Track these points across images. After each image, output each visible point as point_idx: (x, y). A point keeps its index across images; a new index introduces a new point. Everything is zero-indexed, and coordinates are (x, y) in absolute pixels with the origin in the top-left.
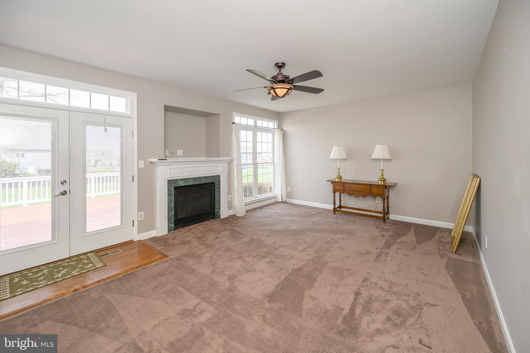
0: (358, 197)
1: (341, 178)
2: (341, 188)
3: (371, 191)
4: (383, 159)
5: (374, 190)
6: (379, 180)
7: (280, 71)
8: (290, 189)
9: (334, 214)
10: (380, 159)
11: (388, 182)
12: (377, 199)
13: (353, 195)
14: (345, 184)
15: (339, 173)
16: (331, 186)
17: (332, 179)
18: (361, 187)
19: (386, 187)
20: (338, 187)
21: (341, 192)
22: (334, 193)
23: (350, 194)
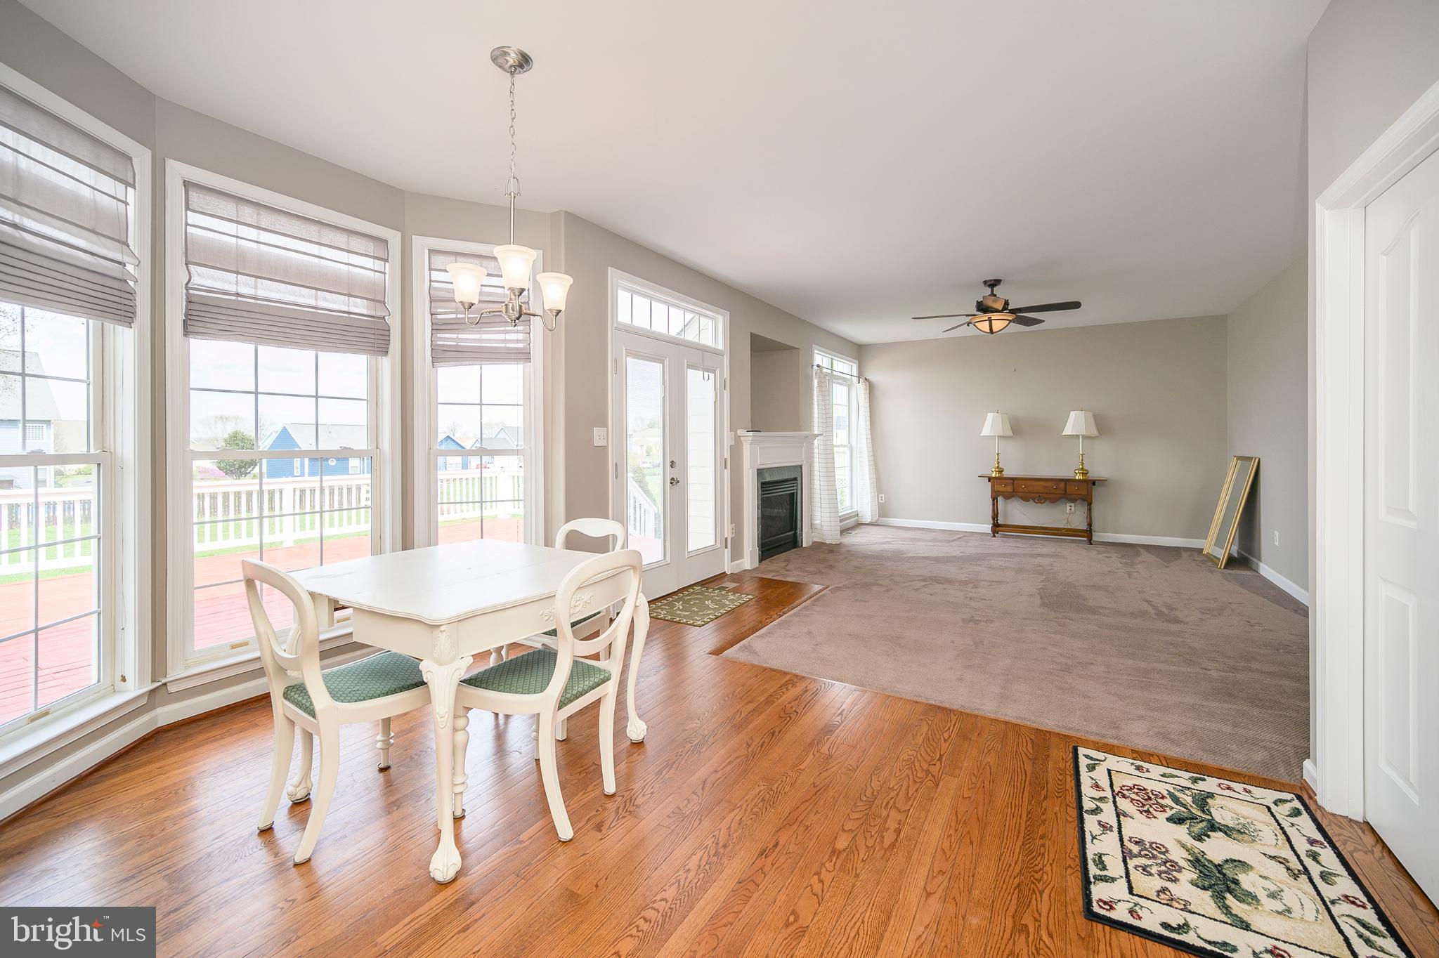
0: (1042, 503)
1: (1001, 471)
2: (1009, 489)
3: (1066, 492)
4: (1083, 436)
5: (1072, 489)
6: (1077, 472)
8: (883, 498)
9: (994, 536)
10: (1077, 436)
11: (1091, 476)
12: (1068, 508)
13: (1031, 501)
14: (1015, 482)
15: (998, 463)
16: (987, 488)
17: (988, 473)
18: (1048, 484)
19: (1094, 483)
20: (1001, 488)
21: (1008, 496)
22: (994, 499)
23: (1026, 499)
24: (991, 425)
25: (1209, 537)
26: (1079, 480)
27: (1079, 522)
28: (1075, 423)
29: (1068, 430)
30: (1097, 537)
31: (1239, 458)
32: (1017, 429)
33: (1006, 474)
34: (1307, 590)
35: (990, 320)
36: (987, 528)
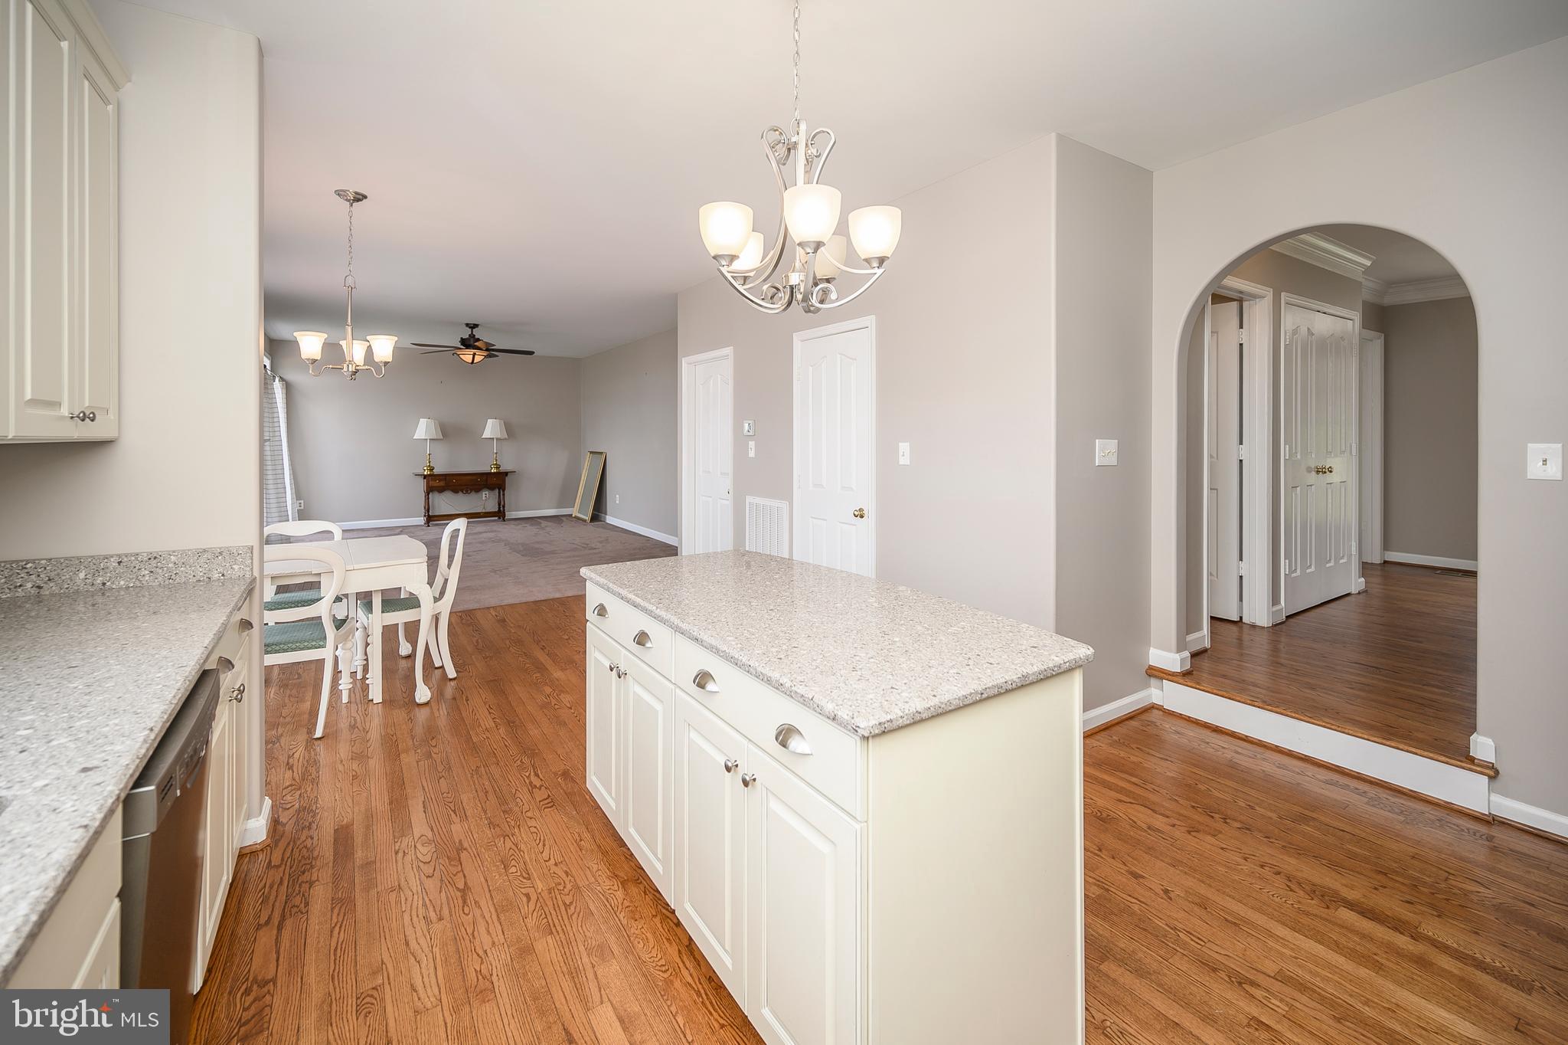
0: (469, 493)
1: (432, 469)
2: (442, 484)
3: (484, 482)
4: (497, 439)
5: (488, 480)
6: (493, 467)
7: (472, 332)
8: (302, 505)
9: (429, 526)
10: (493, 439)
11: (502, 469)
12: (484, 496)
13: (460, 493)
14: (448, 478)
15: (429, 462)
16: (421, 485)
17: (420, 471)
18: (474, 477)
19: (506, 474)
20: (436, 483)
21: (441, 490)
22: (428, 493)
23: (456, 491)
24: (423, 429)
25: (576, 506)
26: (494, 473)
27: (492, 506)
28: (491, 429)
29: (487, 434)
30: (509, 515)
31: (591, 452)
32: (447, 433)
33: (436, 471)
34: (677, 536)
35: (474, 354)
36: (421, 520)
